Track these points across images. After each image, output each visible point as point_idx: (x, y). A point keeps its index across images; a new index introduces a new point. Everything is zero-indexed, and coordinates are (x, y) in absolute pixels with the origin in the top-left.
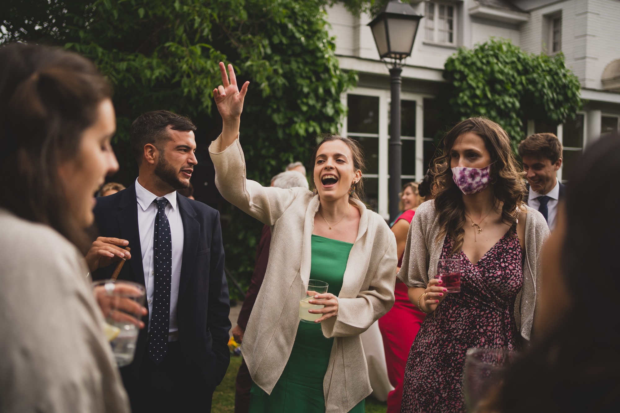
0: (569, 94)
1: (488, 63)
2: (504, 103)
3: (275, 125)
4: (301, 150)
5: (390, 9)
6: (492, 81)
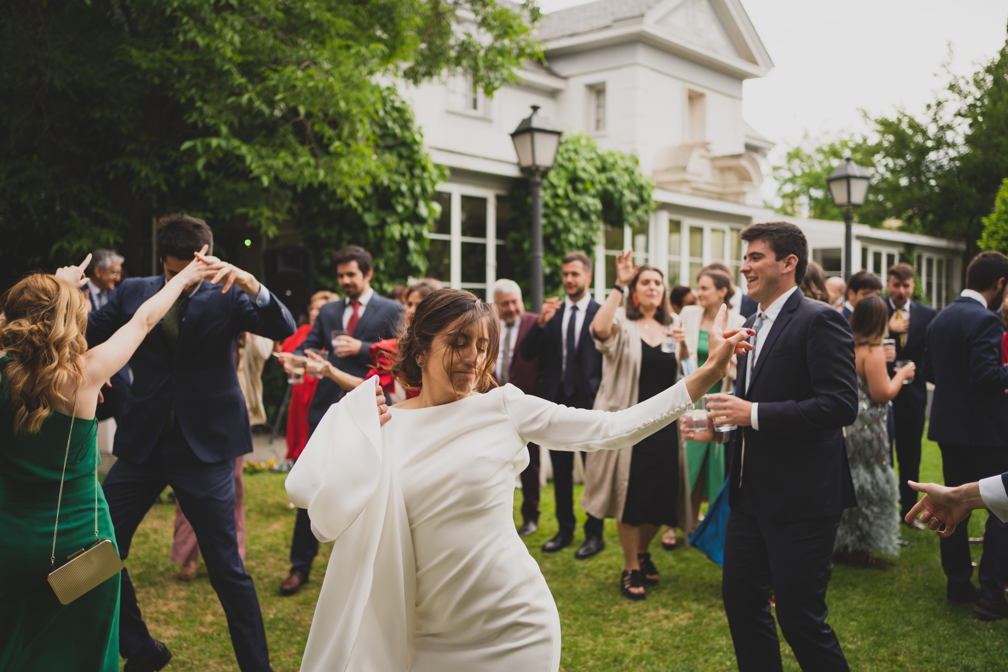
0: (645, 195)
1: (570, 159)
2: (587, 205)
3: (364, 226)
4: (391, 254)
5: (536, 123)
6: (574, 180)
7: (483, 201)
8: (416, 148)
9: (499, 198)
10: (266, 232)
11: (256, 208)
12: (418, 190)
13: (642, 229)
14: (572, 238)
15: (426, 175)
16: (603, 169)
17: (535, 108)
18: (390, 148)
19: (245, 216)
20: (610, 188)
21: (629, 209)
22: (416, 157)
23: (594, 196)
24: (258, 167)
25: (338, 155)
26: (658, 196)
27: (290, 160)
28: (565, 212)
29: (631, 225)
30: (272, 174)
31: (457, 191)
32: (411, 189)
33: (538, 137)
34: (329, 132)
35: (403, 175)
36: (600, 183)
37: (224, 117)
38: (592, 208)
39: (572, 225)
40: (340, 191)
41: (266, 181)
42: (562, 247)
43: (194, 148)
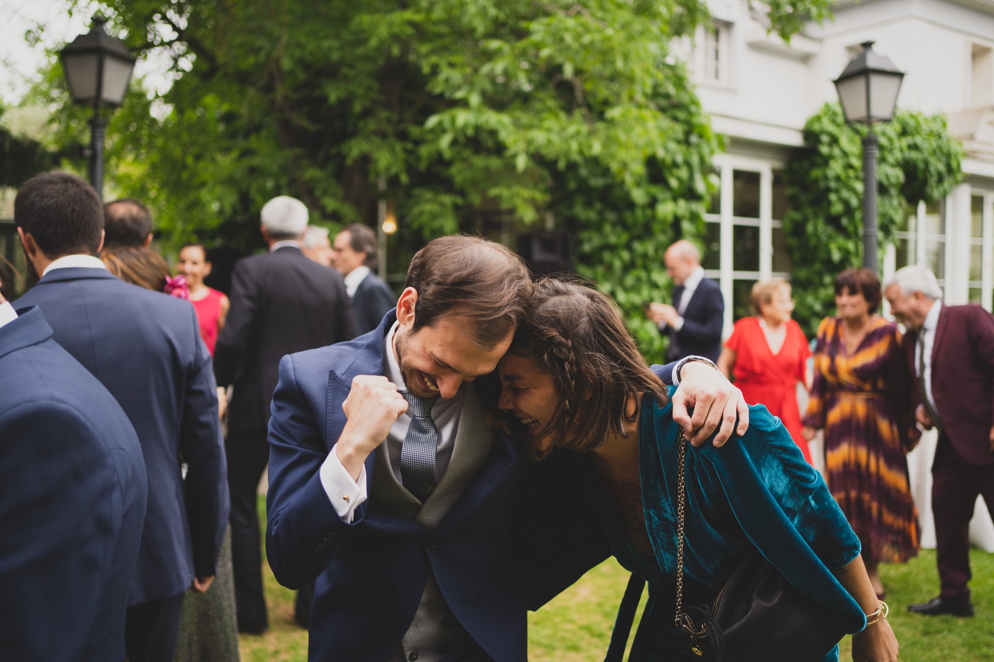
0: (954, 164)
2: (887, 176)
7: (756, 176)
9: (775, 172)
10: (522, 218)
11: (511, 188)
13: (936, 207)
15: (704, 143)
16: (904, 133)
17: (867, 46)
18: (662, 111)
19: (497, 199)
20: (913, 155)
21: (933, 181)
23: (893, 166)
25: (616, 123)
26: (969, 167)
28: (858, 186)
29: (927, 201)
31: (729, 164)
32: (687, 160)
33: (875, 81)
35: (679, 143)
36: (901, 150)
38: (893, 180)
40: (615, 166)
41: (521, 162)
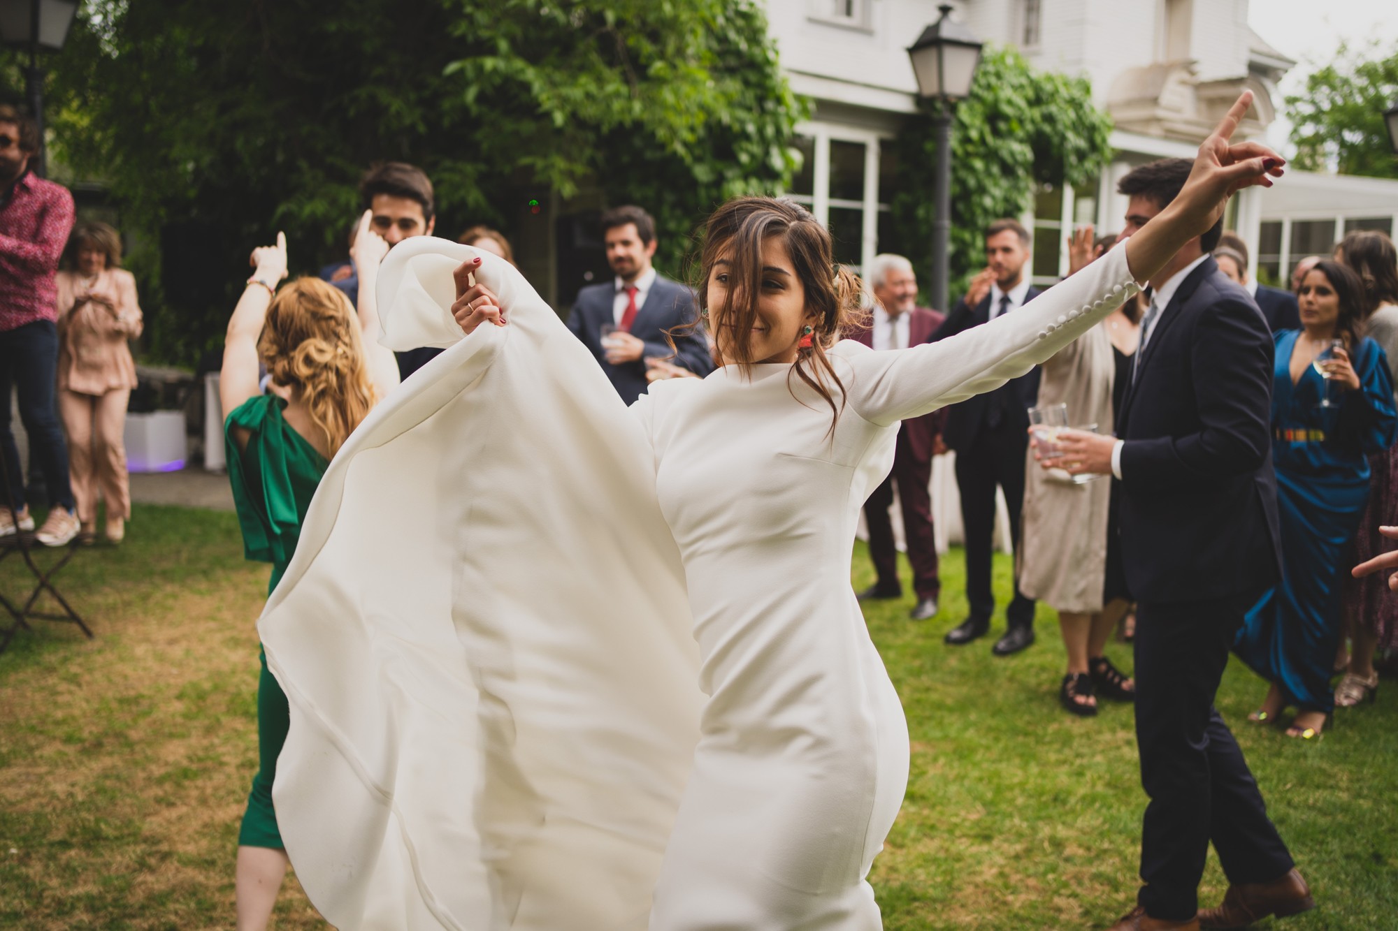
0: (1098, 139)
1: (989, 87)
2: (1012, 154)
3: (693, 183)
5: (947, 32)
6: (994, 117)
7: (860, 148)
8: (768, 70)
9: (884, 145)
10: (559, 192)
11: (545, 156)
12: (770, 131)
13: (1089, 190)
14: (988, 202)
15: (781, 110)
16: (1036, 101)
17: (945, 10)
18: (731, 71)
19: (530, 169)
20: (1047, 128)
21: (1073, 159)
22: (769, 83)
23: (1021, 141)
24: (549, 99)
25: (660, 81)
26: (1117, 141)
27: (593, 88)
28: (978, 164)
29: (1074, 184)
30: (568, 108)
31: (822, 134)
32: (761, 131)
34: (647, 48)
35: (749, 109)
36: (1033, 121)
37: (505, 26)
38: (1019, 158)
39: (988, 183)
40: (661, 133)
41: (559, 118)
42: (973, 214)
43: (461, 72)
